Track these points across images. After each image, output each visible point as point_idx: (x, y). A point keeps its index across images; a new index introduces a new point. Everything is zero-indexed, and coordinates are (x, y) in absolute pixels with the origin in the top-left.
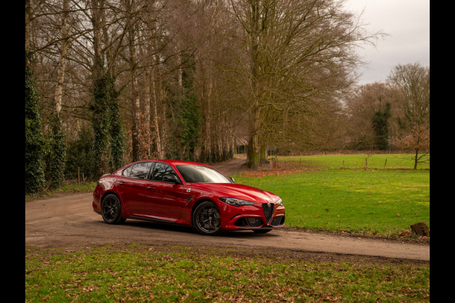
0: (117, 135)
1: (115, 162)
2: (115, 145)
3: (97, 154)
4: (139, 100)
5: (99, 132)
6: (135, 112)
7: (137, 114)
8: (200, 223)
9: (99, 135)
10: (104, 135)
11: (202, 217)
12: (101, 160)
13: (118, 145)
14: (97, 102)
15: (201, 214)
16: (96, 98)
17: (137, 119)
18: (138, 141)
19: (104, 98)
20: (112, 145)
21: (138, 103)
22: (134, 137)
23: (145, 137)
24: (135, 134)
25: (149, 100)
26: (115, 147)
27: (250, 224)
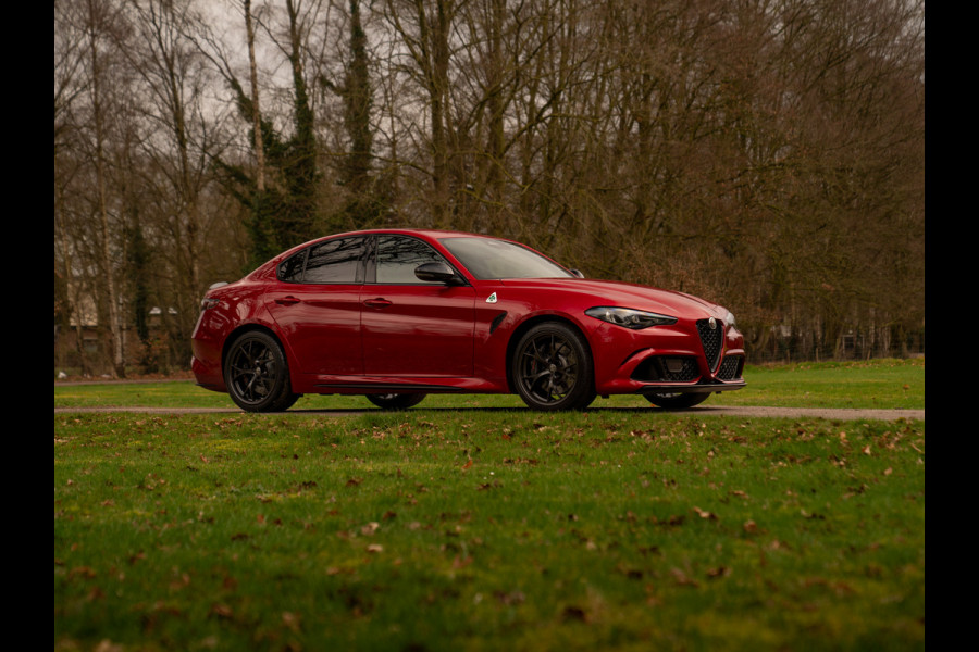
8: (529, 381)
11: (534, 366)
15: (529, 357)
27: (671, 374)
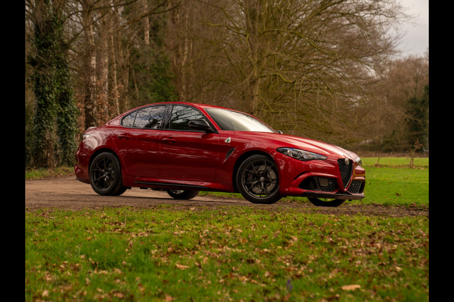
0: (66, 106)
1: (63, 145)
2: (63, 120)
3: (40, 130)
4: (95, 58)
5: (42, 98)
6: (90, 75)
7: (92, 78)
8: (247, 185)
9: (43, 102)
10: (50, 103)
11: (251, 177)
12: (45, 139)
13: (67, 120)
14: (40, 54)
15: (248, 172)
16: (40, 47)
17: (92, 86)
18: (93, 118)
19: (51, 49)
20: (59, 120)
21: (94, 62)
22: (87, 111)
23: (101, 113)
24: (89, 107)
25: (106, 61)
26: (63, 123)
27: (321, 187)
